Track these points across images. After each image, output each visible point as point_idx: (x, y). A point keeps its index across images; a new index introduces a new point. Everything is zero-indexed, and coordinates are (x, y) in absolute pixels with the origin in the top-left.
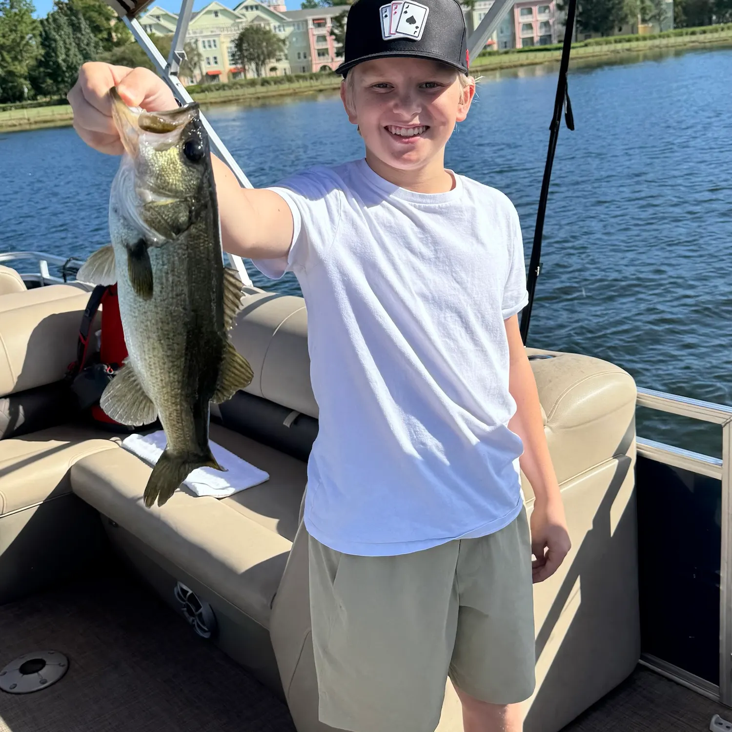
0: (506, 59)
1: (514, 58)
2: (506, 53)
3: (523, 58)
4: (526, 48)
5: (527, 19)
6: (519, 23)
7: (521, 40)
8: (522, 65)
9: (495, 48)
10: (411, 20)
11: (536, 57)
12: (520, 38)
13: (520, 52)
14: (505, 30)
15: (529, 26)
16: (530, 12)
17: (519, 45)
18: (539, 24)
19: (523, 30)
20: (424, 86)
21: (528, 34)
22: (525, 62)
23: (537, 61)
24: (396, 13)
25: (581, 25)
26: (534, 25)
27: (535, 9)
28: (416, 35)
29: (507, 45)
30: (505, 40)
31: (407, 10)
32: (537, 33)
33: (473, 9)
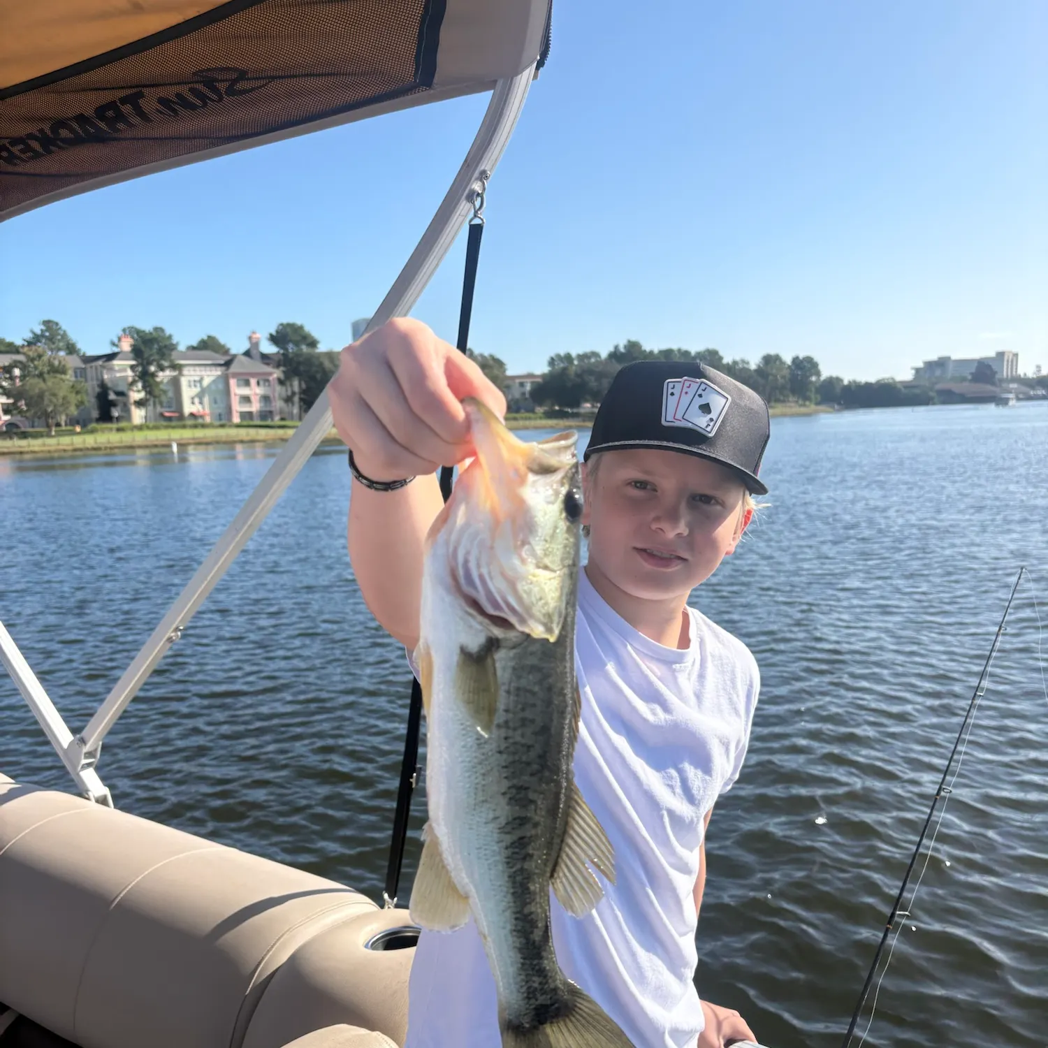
0: (222, 433)
1: (232, 433)
2: (222, 426)
3: (243, 433)
4: (245, 423)
5: (245, 391)
6: (235, 395)
7: (238, 415)
8: (242, 442)
9: (208, 420)
10: (706, 408)
11: (257, 434)
12: (237, 412)
13: (238, 426)
14: (219, 401)
15: (246, 399)
16: (247, 383)
17: (236, 419)
18: (258, 398)
19: (240, 402)
20: (698, 498)
21: (246, 409)
22: (246, 438)
23: (260, 438)
24: (686, 393)
25: (305, 403)
26: (253, 398)
27: (253, 381)
28: (709, 429)
29: (223, 417)
30: (220, 411)
31: (703, 393)
32: (255, 407)
33: (181, 374)
